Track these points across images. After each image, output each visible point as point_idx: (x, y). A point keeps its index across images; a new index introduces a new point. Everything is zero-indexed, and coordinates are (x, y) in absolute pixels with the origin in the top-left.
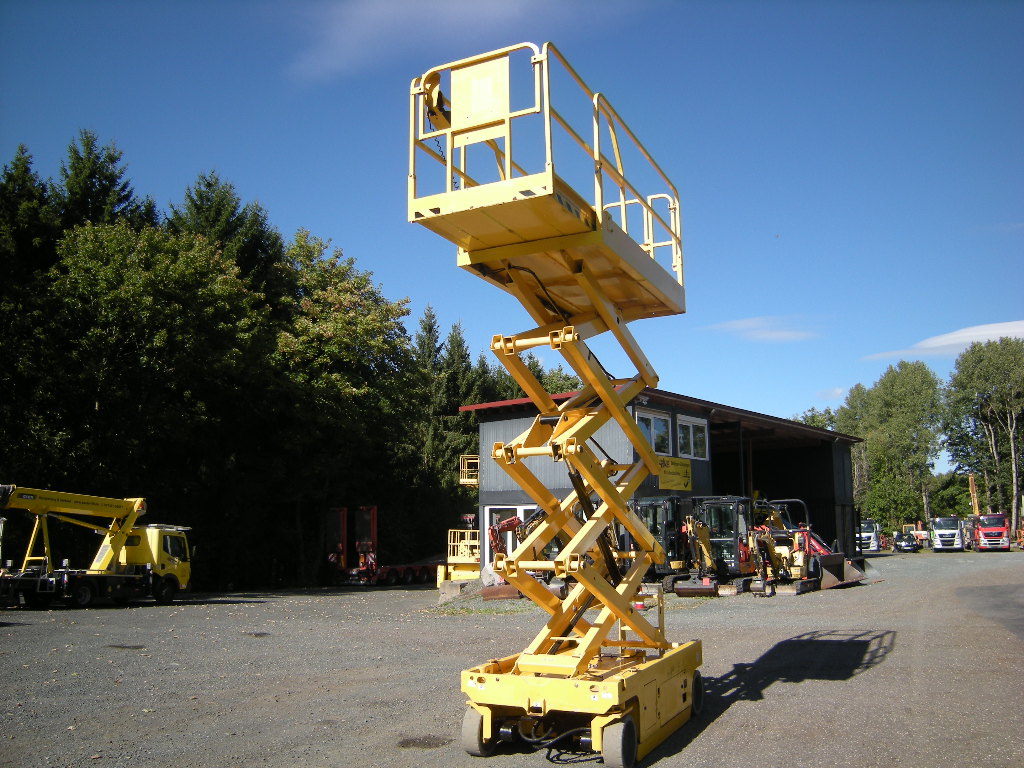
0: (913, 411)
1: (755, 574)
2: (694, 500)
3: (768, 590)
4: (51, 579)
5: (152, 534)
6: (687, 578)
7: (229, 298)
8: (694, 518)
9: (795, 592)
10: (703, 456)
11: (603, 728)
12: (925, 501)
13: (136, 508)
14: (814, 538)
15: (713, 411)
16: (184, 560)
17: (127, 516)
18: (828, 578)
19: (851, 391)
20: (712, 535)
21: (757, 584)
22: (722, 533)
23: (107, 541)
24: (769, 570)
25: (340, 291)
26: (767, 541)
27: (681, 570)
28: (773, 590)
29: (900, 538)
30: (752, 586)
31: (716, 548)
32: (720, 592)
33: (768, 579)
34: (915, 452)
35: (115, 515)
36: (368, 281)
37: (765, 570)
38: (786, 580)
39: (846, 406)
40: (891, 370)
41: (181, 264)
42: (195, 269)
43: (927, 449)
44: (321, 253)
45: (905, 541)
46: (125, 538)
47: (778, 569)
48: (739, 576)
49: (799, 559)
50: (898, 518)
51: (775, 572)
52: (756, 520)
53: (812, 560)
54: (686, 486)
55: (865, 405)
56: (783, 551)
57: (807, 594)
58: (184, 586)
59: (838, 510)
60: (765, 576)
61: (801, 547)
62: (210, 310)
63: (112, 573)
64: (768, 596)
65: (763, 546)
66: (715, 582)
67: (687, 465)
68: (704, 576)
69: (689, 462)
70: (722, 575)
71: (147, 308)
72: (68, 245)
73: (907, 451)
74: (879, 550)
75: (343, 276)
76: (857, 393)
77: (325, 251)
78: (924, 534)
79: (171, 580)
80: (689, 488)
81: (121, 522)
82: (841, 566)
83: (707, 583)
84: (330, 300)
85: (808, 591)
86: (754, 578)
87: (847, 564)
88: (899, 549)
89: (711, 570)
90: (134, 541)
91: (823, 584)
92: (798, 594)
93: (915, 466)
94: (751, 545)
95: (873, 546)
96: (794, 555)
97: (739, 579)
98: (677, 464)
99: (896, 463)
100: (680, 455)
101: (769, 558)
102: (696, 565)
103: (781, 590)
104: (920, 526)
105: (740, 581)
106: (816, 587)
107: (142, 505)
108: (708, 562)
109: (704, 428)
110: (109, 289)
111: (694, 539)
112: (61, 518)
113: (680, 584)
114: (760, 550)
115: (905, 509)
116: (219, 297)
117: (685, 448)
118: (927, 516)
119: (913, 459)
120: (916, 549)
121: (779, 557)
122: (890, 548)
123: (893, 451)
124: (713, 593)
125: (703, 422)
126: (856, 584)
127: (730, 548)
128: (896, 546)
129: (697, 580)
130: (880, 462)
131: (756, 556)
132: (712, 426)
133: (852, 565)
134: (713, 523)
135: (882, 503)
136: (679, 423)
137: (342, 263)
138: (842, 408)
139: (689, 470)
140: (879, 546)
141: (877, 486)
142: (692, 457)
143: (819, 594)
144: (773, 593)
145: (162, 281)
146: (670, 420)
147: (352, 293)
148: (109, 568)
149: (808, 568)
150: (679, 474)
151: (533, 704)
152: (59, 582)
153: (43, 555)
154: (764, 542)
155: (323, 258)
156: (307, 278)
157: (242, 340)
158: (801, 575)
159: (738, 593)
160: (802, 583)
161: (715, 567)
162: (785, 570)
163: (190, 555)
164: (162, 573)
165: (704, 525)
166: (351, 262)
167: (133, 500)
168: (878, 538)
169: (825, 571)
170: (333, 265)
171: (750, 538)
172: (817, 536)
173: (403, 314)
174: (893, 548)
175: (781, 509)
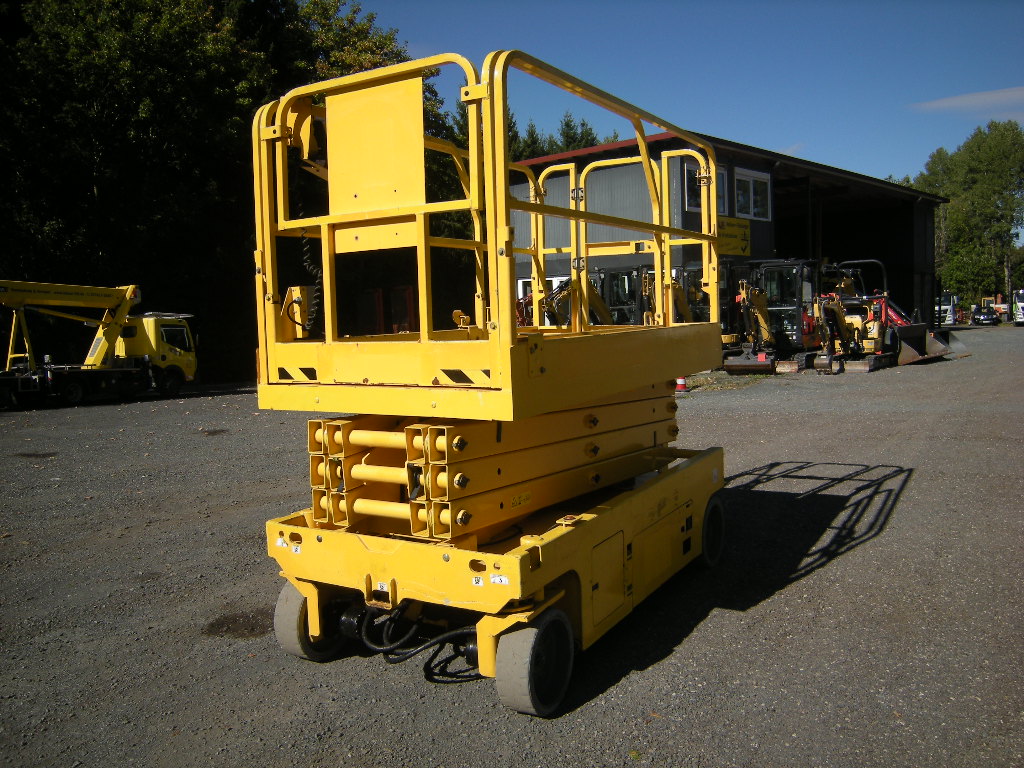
0: (1000, 177)
1: (820, 348)
2: (751, 264)
3: (836, 367)
4: (34, 377)
5: (149, 323)
6: (739, 353)
7: (222, 59)
8: (748, 283)
9: (868, 369)
10: (764, 215)
11: (497, 638)
12: (1006, 273)
13: (128, 295)
14: (891, 307)
15: (778, 164)
16: (187, 350)
17: (119, 306)
18: (907, 352)
19: (932, 157)
20: (771, 303)
21: (823, 359)
22: (783, 301)
23: (100, 333)
24: (837, 343)
25: (360, 52)
26: (836, 308)
27: (733, 344)
28: (842, 366)
29: (979, 311)
30: (816, 361)
31: (775, 319)
32: (778, 370)
33: (837, 354)
34: (998, 220)
35: (107, 305)
36: (392, 40)
37: (833, 345)
38: (857, 355)
39: (925, 172)
40: (979, 133)
41: (164, 23)
42: (181, 28)
43: (1012, 218)
44: (338, 10)
45: (984, 314)
46: (120, 329)
47: (849, 342)
48: (801, 350)
49: (874, 329)
50: (975, 290)
51: (844, 345)
52: (823, 287)
53: (889, 331)
54: (744, 250)
55: (947, 171)
56: (856, 321)
57: (881, 371)
58: (190, 377)
59: (917, 278)
60: (832, 350)
61: (877, 316)
62: (202, 73)
63: (107, 367)
64: (835, 374)
65: (831, 315)
66: (772, 357)
67: (745, 227)
68: (760, 350)
69: (748, 223)
70: (782, 349)
71: (127, 74)
72: (34, 10)
73: (989, 219)
74: (954, 324)
75: (363, 34)
76: (939, 157)
77: (341, 8)
78: (1003, 307)
79: (175, 372)
80: (748, 253)
81: (113, 312)
82: (923, 338)
83: (762, 359)
84: (348, 61)
85: (884, 367)
86: (819, 352)
87: (930, 336)
88: (977, 322)
89: (768, 345)
90: (131, 333)
91: (900, 360)
92: (871, 371)
93: (998, 236)
94: (817, 314)
95: (949, 320)
96: (868, 325)
97: (801, 355)
98: (733, 225)
99: (977, 233)
100: (737, 214)
101: (838, 330)
102: (750, 338)
103: (852, 367)
104: (999, 300)
105: (802, 357)
106: (892, 362)
107: (134, 292)
108: (765, 335)
109: (766, 183)
110: (81, 55)
111: (747, 309)
112: (42, 311)
113: (732, 361)
114: (827, 321)
115: (983, 281)
116: (212, 59)
117: (744, 209)
118: (1007, 289)
119: (996, 227)
120: (996, 322)
121: (850, 328)
122: (966, 323)
123: (974, 221)
124: (770, 370)
125: (765, 177)
126: (939, 359)
127: (792, 318)
128: (974, 320)
129: (751, 356)
130: (961, 231)
131: (822, 327)
132: (776, 183)
133: (935, 337)
134: (772, 289)
135: (960, 275)
136: (736, 177)
137: (361, 20)
138: (922, 174)
139: (748, 231)
140: (955, 320)
141: (956, 257)
142: (751, 217)
143: (897, 371)
144: (842, 370)
145: (142, 42)
146: (725, 173)
147: (373, 53)
148: (104, 362)
149: (883, 341)
150: (736, 237)
151: (376, 587)
152: (43, 379)
153: (25, 352)
154: (833, 310)
155: (340, 15)
156: (321, 37)
157: (242, 105)
158: (875, 349)
159: (800, 370)
160: (876, 358)
161: (773, 340)
162: (857, 344)
163: (195, 343)
164: (163, 365)
165: (761, 291)
166: (371, 19)
167: (125, 288)
168: (954, 312)
169: (904, 344)
170: (351, 22)
171: (816, 306)
172: (893, 305)
173: (432, 74)
174: (970, 322)
175: (853, 275)
